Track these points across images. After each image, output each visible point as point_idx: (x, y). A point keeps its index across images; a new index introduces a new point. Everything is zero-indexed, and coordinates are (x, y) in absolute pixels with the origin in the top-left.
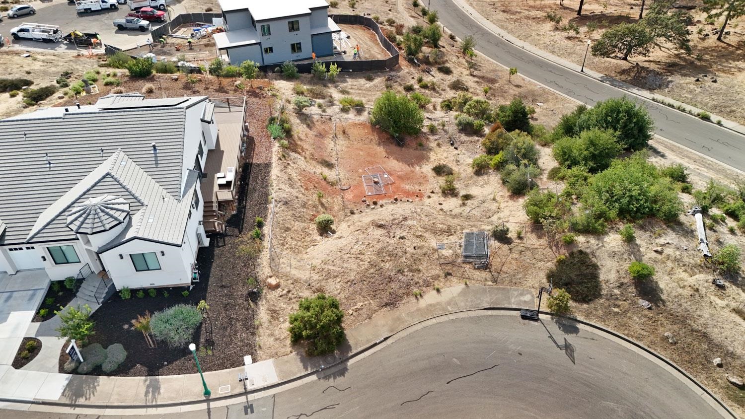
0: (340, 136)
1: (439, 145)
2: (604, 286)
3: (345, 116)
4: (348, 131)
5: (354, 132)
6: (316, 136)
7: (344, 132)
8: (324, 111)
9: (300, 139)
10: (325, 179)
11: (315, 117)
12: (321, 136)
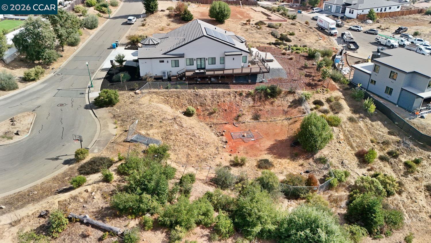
1: (302, 165)
6: (283, 110)
9: (272, 103)
10: (239, 116)
11: (303, 107)
12: (286, 113)
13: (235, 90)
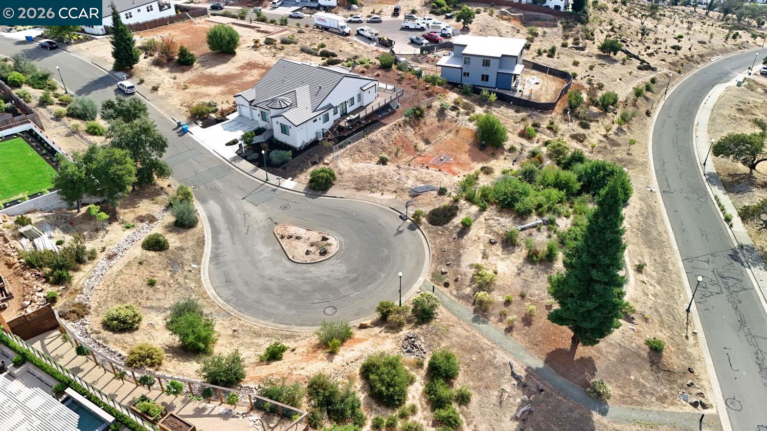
0: (453, 132)
1: (505, 159)
2: (450, 224)
3: (468, 123)
4: (460, 132)
5: (463, 133)
6: (438, 126)
7: (457, 131)
8: (457, 116)
9: (425, 124)
10: (415, 146)
11: (449, 117)
12: (442, 128)
13: (394, 123)
